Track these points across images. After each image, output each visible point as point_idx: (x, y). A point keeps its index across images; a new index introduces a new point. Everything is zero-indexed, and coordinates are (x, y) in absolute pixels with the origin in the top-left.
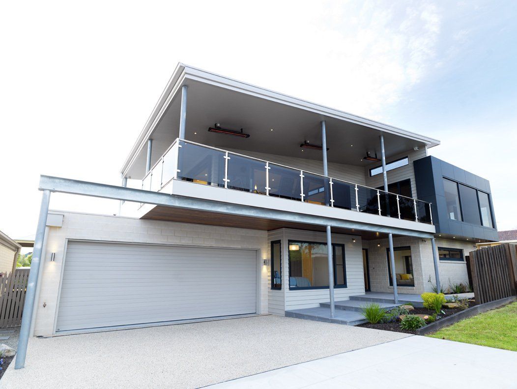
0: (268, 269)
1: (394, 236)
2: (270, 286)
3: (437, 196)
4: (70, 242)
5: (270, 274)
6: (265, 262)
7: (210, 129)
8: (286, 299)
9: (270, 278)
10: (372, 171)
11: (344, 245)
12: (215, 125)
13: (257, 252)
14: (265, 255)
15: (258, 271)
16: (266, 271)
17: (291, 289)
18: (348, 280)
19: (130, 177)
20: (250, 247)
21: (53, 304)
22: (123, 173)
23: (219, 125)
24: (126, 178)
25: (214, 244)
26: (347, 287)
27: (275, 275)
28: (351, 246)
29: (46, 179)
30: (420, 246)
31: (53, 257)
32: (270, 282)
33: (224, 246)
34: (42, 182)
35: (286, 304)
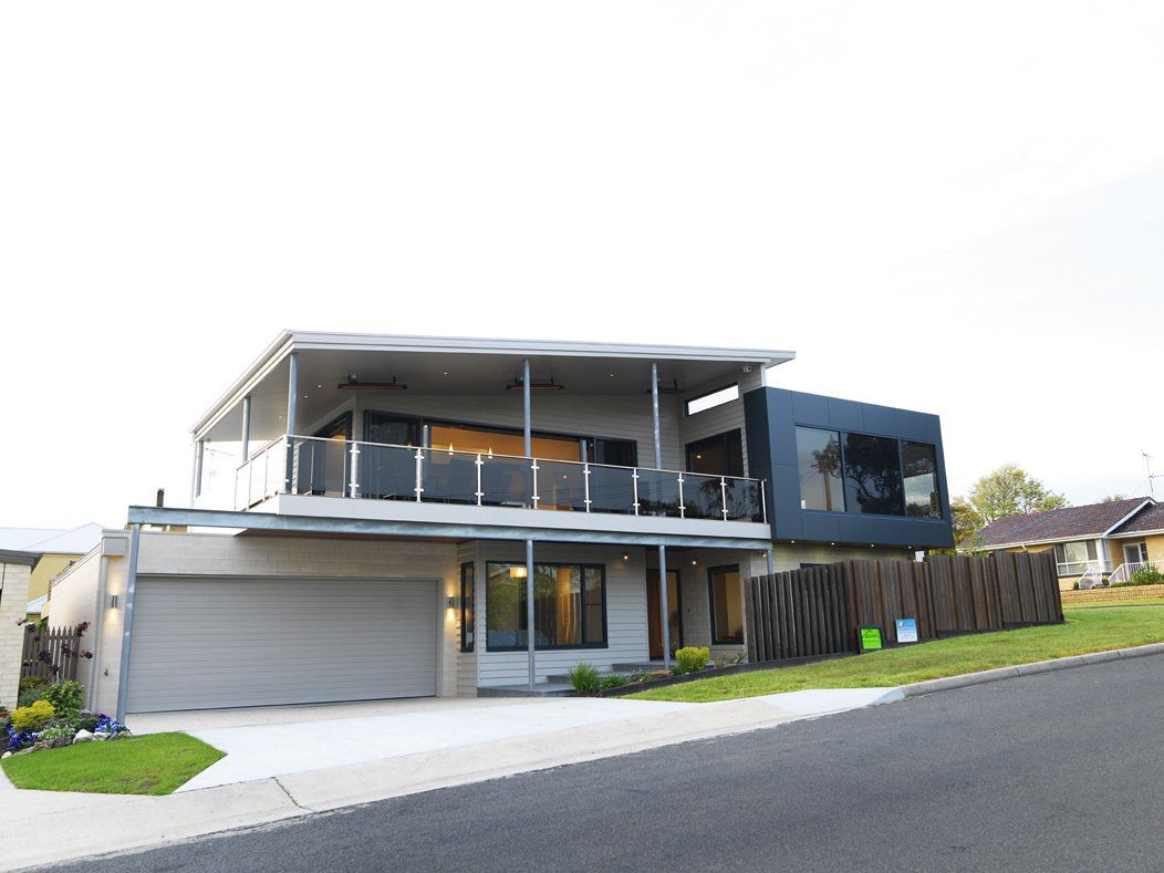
0: (456, 614)
1: (668, 548)
2: (459, 646)
3: (773, 466)
4: (141, 579)
5: (459, 624)
6: (452, 603)
7: (340, 386)
8: (480, 667)
9: (459, 632)
10: (690, 404)
11: (604, 565)
12: (349, 377)
13: (438, 585)
14: (452, 591)
15: (438, 619)
16: (452, 618)
17: (489, 649)
18: (609, 635)
19: (209, 440)
20: (423, 574)
21: (115, 671)
22: (196, 433)
23: (354, 377)
24: (201, 442)
25: (356, 573)
26: (606, 647)
27: (467, 627)
28: (620, 566)
29: (134, 510)
30: (752, 563)
31: (114, 602)
32: (459, 639)
33: (376, 575)
34: (130, 514)
35: (481, 675)
